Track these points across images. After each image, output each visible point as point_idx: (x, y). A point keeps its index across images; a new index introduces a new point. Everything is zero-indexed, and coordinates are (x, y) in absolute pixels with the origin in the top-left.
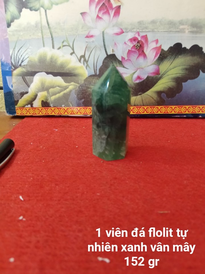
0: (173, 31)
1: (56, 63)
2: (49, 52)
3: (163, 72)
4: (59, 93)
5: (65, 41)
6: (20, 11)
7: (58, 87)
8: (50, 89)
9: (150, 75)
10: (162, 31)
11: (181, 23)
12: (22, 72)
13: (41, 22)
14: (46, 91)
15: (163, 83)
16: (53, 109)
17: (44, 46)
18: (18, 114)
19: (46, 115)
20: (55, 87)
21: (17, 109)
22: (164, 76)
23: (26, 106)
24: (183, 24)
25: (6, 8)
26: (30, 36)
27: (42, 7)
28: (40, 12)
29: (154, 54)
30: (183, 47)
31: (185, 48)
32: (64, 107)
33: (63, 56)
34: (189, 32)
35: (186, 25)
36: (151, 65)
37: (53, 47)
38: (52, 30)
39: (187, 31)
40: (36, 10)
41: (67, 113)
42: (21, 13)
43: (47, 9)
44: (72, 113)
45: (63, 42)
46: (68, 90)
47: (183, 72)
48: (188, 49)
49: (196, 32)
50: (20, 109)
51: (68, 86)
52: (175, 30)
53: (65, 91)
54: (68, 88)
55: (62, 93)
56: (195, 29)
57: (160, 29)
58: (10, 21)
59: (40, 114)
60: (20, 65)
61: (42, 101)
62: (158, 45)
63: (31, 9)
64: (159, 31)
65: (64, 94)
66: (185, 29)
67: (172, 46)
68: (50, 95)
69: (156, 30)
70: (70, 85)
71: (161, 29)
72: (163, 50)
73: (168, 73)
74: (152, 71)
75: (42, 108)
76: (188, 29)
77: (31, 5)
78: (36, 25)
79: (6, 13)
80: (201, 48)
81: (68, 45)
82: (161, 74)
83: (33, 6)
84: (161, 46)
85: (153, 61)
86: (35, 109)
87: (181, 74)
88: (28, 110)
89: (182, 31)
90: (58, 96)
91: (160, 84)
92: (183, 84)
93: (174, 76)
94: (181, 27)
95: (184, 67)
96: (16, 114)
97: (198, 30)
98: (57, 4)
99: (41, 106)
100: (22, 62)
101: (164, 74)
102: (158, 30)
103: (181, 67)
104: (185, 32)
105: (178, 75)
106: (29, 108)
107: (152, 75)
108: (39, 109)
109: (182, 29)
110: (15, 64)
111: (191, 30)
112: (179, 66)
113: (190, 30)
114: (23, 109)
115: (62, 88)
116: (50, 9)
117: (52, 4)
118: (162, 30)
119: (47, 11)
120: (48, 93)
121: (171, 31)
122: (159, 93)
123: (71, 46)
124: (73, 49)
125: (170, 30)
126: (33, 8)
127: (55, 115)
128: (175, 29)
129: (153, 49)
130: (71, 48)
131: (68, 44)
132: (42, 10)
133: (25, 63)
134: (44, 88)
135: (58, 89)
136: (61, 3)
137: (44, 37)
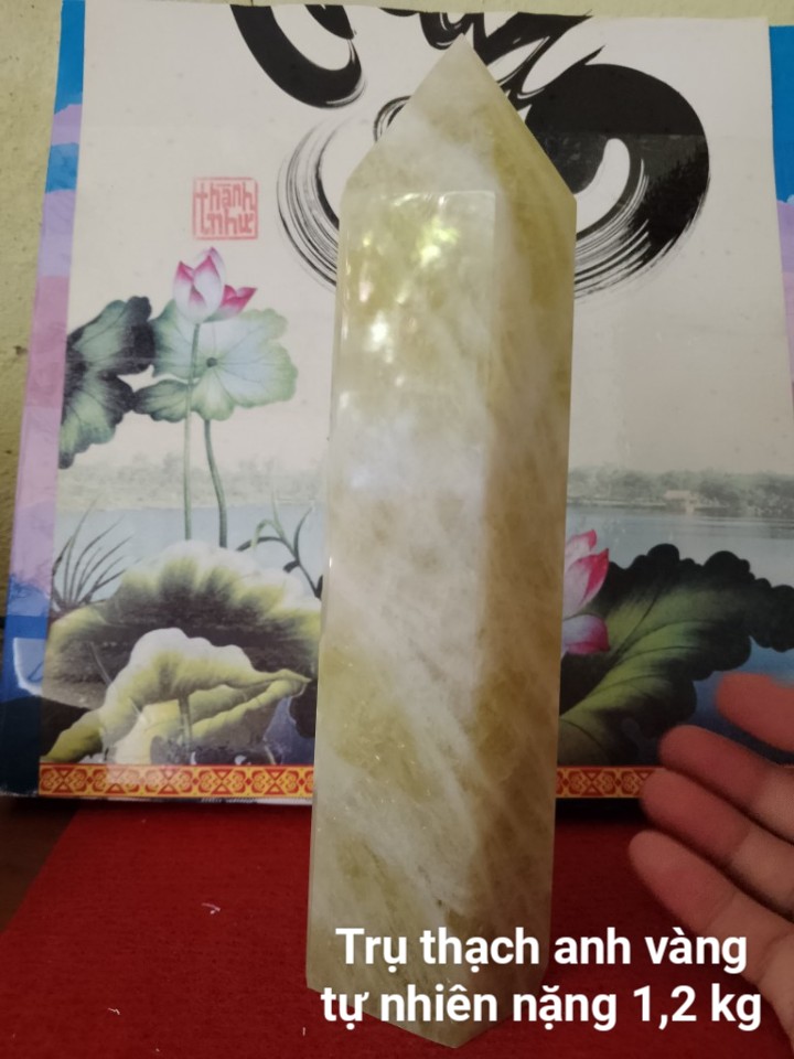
0: (644, 508)
1: (226, 597)
2: (203, 560)
3: (621, 640)
4: (228, 707)
5: (270, 523)
6: (116, 420)
7: (224, 687)
8: (193, 689)
9: (575, 650)
10: (605, 507)
11: (669, 481)
12: (91, 624)
13: (186, 460)
14: (176, 702)
15: (624, 682)
16: (196, 775)
17: (188, 536)
18: (44, 789)
19: (165, 799)
20: (215, 685)
21: (45, 771)
22: (626, 655)
23: (87, 760)
24: (674, 487)
25: (68, 408)
26: (140, 499)
27: (198, 410)
28: (187, 428)
29: (586, 578)
30: (682, 557)
31: (689, 562)
32: (244, 764)
33: (257, 574)
34: (697, 510)
35: (685, 488)
36: (575, 616)
37: (223, 543)
38: (225, 486)
39: (690, 509)
40: (170, 419)
41: (254, 790)
42: (119, 427)
43: (213, 417)
44: (275, 789)
45: (261, 526)
46: (263, 698)
47: (691, 645)
48: (699, 566)
49: (722, 513)
50: (58, 770)
51: (266, 684)
52: (648, 504)
53: (253, 704)
54: (264, 689)
55: (239, 711)
56: (716, 504)
57: (601, 499)
58: (71, 448)
59: (138, 794)
60: (87, 600)
61: (156, 740)
63: (155, 416)
64: (596, 505)
65: (249, 713)
66: (683, 500)
67: (645, 552)
68: (189, 718)
69: (585, 501)
70: (273, 680)
71: (605, 499)
72: (613, 566)
73: (641, 645)
74: (579, 638)
75: (153, 768)
76: (692, 502)
77: (155, 404)
78: (169, 463)
79: (62, 422)
80: (745, 565)
81: (277, 536)
82: (616, 647)
83: (165, 408)
84: (605, 554)
85: (582, 601)
86: (123, 771)
87: (684, 651)
88: (90, 774)
89: (675, 507)
90: (220, 719)
91: (614, 685)
92: (696, 684)
93: (659, 656)
94: (670, 494)
95: (692, 625)
96: (35, 792)
97: (728, 505)
98: (250, 405)
99: (147, 760)
100: (96, 587)
101: (626, 650)
102: (595, 502)
103: (681, 627)
104: (682, 511)
105: (675, 653)
106: (94, 768)
107: (583, 652)
108: (136, 773)
109: (673, 500)
110: (65, 593)
111: (705, 506)
112: (676, 622)
113: (699, 505)
114: (70, 770)
115: (241, 691)
116: (221, 416)
117: (232, 404)
118: (607, 503)
119: (214, 423)
120: (184, 704)
121: (635, 507)
122: (610, 716)
123: (291, 540)
124: (296, 552)
125: (633, 502)
126: (164, 413)
127: (200, 799)
128: (651, 501)
129: (580, 561)
130: (289, 546)
131: (278, 532)
132: (196, 421)
133: (108, 592)
134: (168, 688)
135: (225, 692)
136: (264, 403)
137: (194, 505)
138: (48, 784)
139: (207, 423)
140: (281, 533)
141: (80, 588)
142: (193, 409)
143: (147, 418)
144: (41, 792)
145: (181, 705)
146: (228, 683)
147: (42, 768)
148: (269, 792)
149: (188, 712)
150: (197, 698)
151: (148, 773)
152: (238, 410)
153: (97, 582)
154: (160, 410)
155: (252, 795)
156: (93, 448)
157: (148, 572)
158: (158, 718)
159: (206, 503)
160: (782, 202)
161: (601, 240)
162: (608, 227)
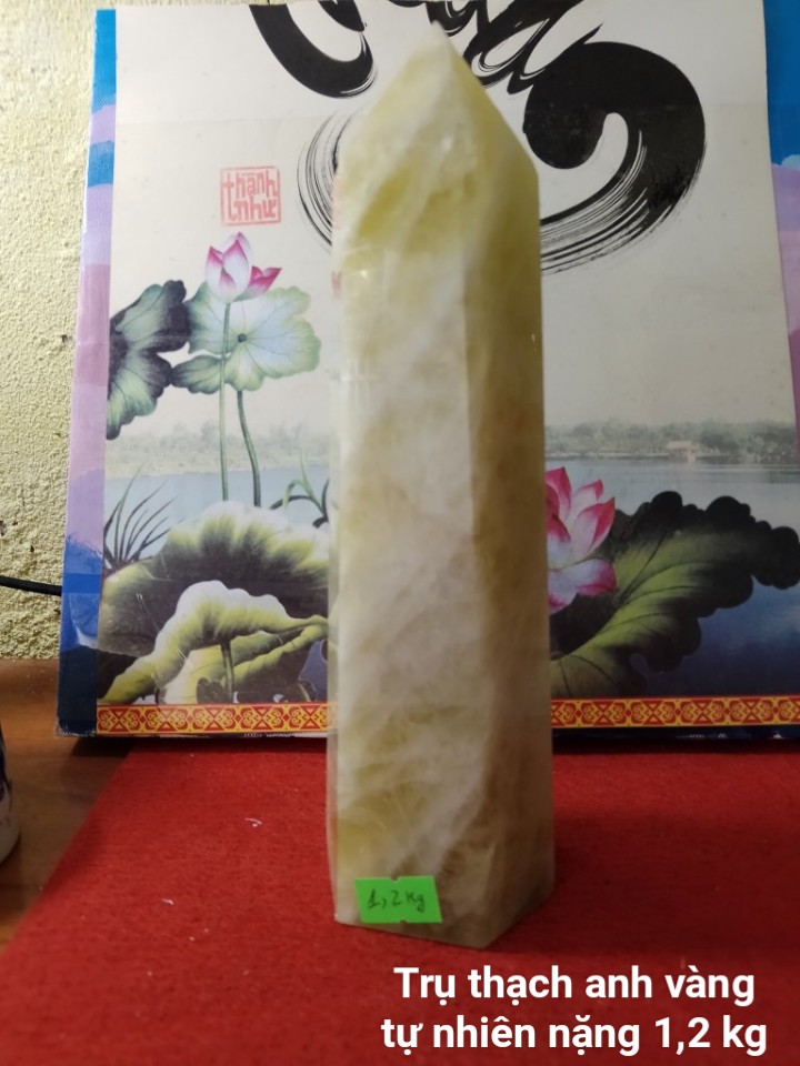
0: (648, 458)
1: (261, 552)
2: (240, 518)
3: (628, 582)
4: (266, 651)
5: (299, 483)
6: (157, 393)
7: (262, 632)
8: (233, 637)
9: (585, 592)
10: (611, 458)
11: (671, 433)
12: (140, 580)
13: (221, 428)
14: (219, 647)
15: (630, 621)
16: (238, 712)
17: (225, 497)
18: (101, 728)
19: (211, 735)
20: (254, 631)
21: (102, 712)
22: (633, 596)
23: (140, 701)
24: (677, 438)
25: (113, 384)
26: (181, 465)
27: (231, 382)
28: (221, 397)
29: (593, 525)
30: (685, 502)
31: (692, 508)
32: (281, 701)
33: (289, 530)
34: (698, 459)
35: (686, 439)
36: (584, 560)
37: (257, 502)
38: (257, 450)
39: (691, 458)
40: (207, 391)
41: (292, 725)
42: (160, 400)
43: (245, 388)
44: (310, 724)
45: (291, 486)
46: (298, 642)
47: (695, 584)
48: (701, 511)
49: (722, 461)
50: (114, 711)
51: (299, 629)
52: (652, 454)
53: (288, 647)
54: (298, 634)
55: (276, 653)
56: (717, 452)
57: (605, 452)
58: (117, 420)
59: (186, 731)
60: (136, 557)
61: (202, 681)
62: (604, 499)
63: (192, 388)
64: (601, 458)
65: (285, 655)
66: (685, 450)
67: (649, 500)
68: (231, 661)
69: (591, 454)
70: (307, 625)
71: (610, 452)
72: (619, 514)
73: (648, 586)
74: (589, 581)
75: (198, 707)
76: (693, 451)
77: (192, 378)
78: (206, 432)
79: (109, 397)
80: (746, 508)
81: (307, 495)
82: (622, 591)
83: (200, 382)
84: (612, 503)
85: (590, 548)
86: (172, 710)
87: (688, 590)
88: (143, 713)
89: (677, 457)
90: (260, 661)
91: (623, 623)
92: (701, 621)
93: (664, 595)
94: (672, 445)
95: (695, 566)
96: (93, 732)
97: (727, 454)
98: (278, 375)
99: (195, 700)
100: (144, 545)
101: (634, 590)
102: (601, 454)
103: (685, 568)
104: (684, 460)
105: (680, 593)
106: (146, 708)
107: (593, 593)
108: (185, 712)
109: (675, 450)
110: (116, 553)
111: (709, 455)
112: (681, 563)
113: (701, 454)
114: (125, 711)
115: (277, 636)
116: (252, 388)
117: (262, 375)
118: (613, 455)
119: (246, 394)
120: (226, 648)
121: (640, 458)
122: (620, 652)
123: (319, 498)
124: (324, 509)
125: (637, 453)
126: (201, 385)
127: (243, 734)
128: (654, 452)
129: (588, 510)
130: (317, 504)
131: (307, 490)
132: (230, 392)
133: (154, 550)
134: (211, 635)
135: (262, 637)
136: (291, 373)
137: (229, 469)
138: (104, 724)
139: (240, 394)
140: (310, 492)
141: (129, 548)
142: (226, 382)
143: (185, 391)
144: (99, 732)
145: (223, 649)
146: (266, 629)
147: (99, 709)
148: (305, 727)
149: (230, 655)
150: (238, 642)
151: (195, 712)
152: (267, 380)
153: (144, 542)
154: (197, 383)
155: (290, 729)
156: (137, 419)
157: (190, 533)
158: (204, 661)
159: (240, 465)
160: (776, 166)
161: (603, 209)
162: (608, 197)
